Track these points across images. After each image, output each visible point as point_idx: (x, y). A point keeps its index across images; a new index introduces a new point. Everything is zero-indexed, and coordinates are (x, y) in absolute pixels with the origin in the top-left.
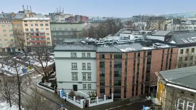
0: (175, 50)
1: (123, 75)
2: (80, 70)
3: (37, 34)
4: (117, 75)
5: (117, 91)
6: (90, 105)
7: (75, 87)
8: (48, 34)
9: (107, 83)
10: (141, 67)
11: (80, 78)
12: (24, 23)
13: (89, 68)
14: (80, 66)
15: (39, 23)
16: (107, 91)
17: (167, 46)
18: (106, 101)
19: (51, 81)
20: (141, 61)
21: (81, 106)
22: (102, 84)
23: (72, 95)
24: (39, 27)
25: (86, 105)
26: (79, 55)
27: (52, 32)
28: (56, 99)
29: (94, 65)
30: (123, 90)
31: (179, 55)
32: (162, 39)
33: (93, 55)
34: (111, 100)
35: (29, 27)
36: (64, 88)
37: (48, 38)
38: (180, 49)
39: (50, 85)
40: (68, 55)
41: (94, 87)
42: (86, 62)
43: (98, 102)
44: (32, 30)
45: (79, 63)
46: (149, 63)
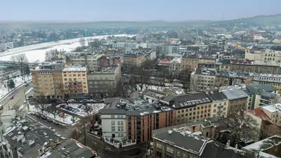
0: (174, 112)
1: (142, 128)
2: (116, 125)
3: (75, 84)
4: (138, 128)
5: (139, 138)
6: (123, 146)
7: (114, 136)
8: (85, 83)
9: (133, 133)
10: (153, 123)
11: (117, 130)
12: (63, 74)
13: (122, 124)
14: (116, 123)
15: (77, 74)
16: (133, 137)
17: (169, 109)
18: (132, 144)
19: (97, 130)
20: (153, 119)
21: (118, 147)
22: (130, 133)
23: (112, 141)
24: (77, 77)
25: (120, 146)
26: (116, 116)
27: (88, 81)
28: (102, 143)
29: (125, 122)
30: (142, 137)
31: (177, 114)
32: (168, 103)
33: (124, 116)
34: (135, 143)
35: (68, 77)
36: (107, 136)
37: (85, 87)
38: (177, 111)
39: (96, 133)
40: (110, 116)
41: (125, 135)
42: (120, 120)
43: (128, 144)
44: (70, 79)
45: (116, 121)
46: (158, 120)
